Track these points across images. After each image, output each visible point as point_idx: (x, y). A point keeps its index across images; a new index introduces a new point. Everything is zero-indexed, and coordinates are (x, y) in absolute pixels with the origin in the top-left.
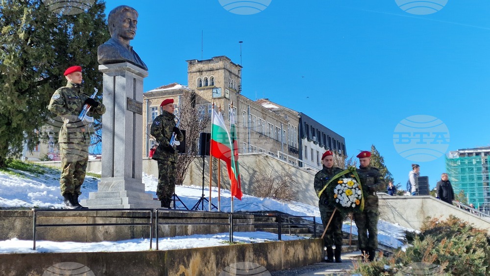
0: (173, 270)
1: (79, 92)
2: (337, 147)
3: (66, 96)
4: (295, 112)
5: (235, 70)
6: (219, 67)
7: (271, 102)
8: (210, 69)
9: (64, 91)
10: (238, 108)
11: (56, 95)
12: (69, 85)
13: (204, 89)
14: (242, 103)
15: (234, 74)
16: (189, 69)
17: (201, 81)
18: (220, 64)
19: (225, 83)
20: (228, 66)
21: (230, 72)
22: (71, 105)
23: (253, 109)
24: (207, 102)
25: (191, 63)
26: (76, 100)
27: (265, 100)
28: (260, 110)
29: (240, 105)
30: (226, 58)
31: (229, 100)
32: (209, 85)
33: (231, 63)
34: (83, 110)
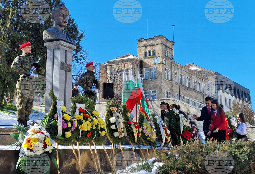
0: (66, 161)
1: (30, 58)
2: (244, 96)
3: (22, 61)
4: (213, 72)
5: (169, 45)
6: (158, 43)
7: (196, 66)
8: (152, 44)
9: (21, 58)
10: (172, 70)
11: (16, 60)
12: (24, 54)
13: (148, 58)
14: (174, 67)
15: (168, 47)
16: (139, 45)
17: (146, 53)
18: (159, 41)
19: (162, 53)
20: (165, 42)
21: (166, 46)
22: (25, 66)
23: (182, 71)
24: (150, 66)
25: (139, 41)
26: (28, 63)
27: (192, 65)
28: (187, 72)
29: (173, 68)
30: (163, 36)
31: (165, 65)
32: (152, 55)
33: (167, 40)
34: (31, 70)
